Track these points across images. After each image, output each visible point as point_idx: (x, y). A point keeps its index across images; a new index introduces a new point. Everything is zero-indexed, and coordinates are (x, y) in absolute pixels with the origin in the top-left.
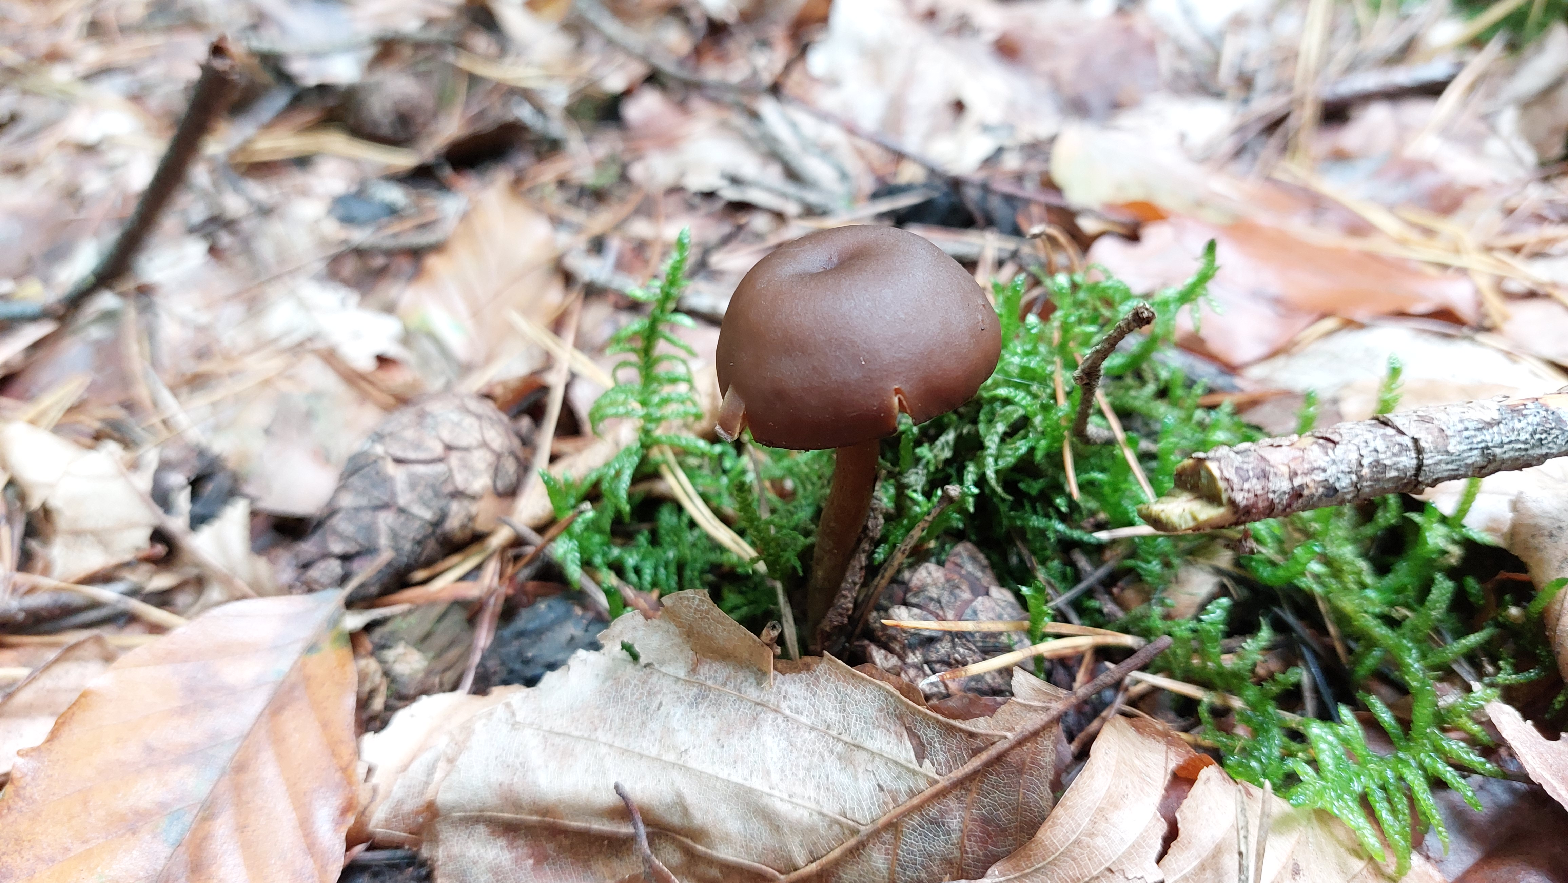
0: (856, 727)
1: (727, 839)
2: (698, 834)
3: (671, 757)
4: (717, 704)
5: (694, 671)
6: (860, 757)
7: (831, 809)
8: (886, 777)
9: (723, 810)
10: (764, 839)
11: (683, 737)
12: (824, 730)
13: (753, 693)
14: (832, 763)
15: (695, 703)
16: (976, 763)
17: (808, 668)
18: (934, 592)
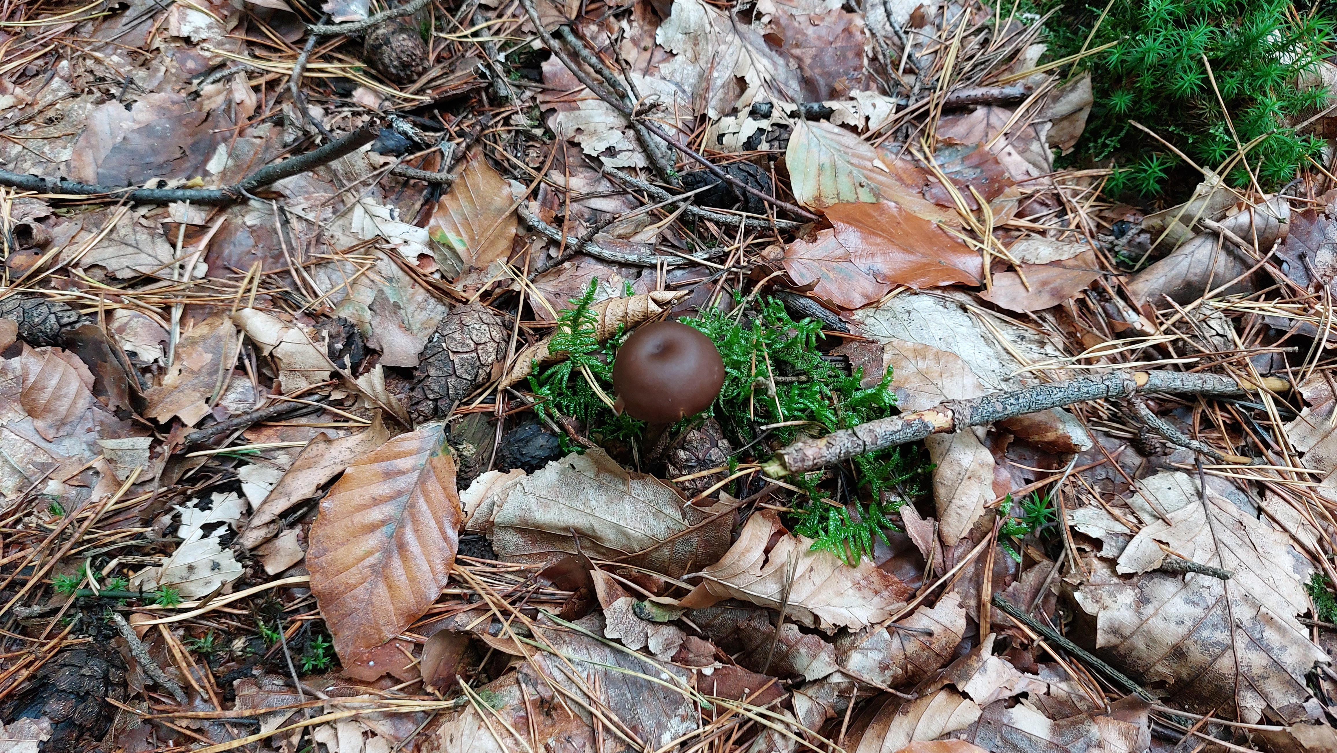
0: (661, 503)
1: (609, 540)
2: (599, 538)
3: (589, 511)
4: (607, 490)
5: (597, 475)
6: (662, 515)
7: (649, 534)
8: (671, 524)
9: (608, 531)
10: (624, 541)
11: (593, 503)
12: (648, 503)
13: (621, 487)
14: (650, 515)
15: (597, 489)
16: (704, 522)
17: (643, 478)
18: (695, 444)
